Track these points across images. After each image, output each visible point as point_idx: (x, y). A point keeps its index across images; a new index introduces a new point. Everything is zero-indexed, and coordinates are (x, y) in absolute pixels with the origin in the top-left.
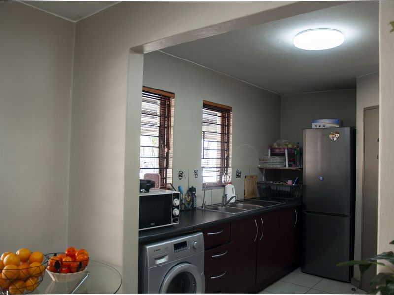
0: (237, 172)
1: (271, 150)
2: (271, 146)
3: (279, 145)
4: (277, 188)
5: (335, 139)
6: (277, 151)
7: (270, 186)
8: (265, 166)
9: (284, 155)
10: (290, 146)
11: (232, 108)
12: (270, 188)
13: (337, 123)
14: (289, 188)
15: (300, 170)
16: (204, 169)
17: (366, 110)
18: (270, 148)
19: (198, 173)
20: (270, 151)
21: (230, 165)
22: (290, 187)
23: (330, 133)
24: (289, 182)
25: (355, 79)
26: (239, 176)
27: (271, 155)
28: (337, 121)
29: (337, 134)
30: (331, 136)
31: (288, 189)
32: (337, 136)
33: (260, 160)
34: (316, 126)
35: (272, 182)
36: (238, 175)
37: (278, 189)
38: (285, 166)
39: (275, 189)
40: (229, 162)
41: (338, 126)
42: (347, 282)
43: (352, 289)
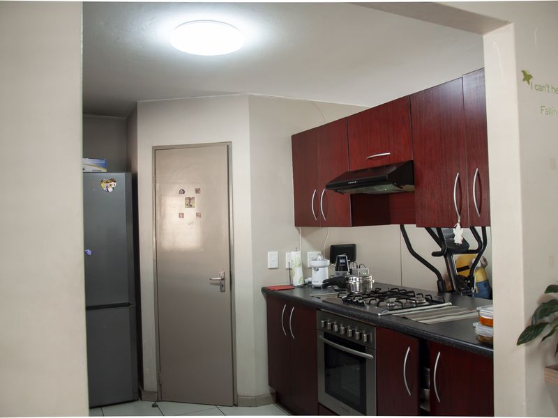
5: (110, 190)
13: (104, 166)
17: (155, 149)
23: (102, 181)
28: (104, 162)
29: (112, 183)
30: (104, 185)
32: (113, 186)
41: (106, 171)
42: (135, 401)
43: (153, 406)
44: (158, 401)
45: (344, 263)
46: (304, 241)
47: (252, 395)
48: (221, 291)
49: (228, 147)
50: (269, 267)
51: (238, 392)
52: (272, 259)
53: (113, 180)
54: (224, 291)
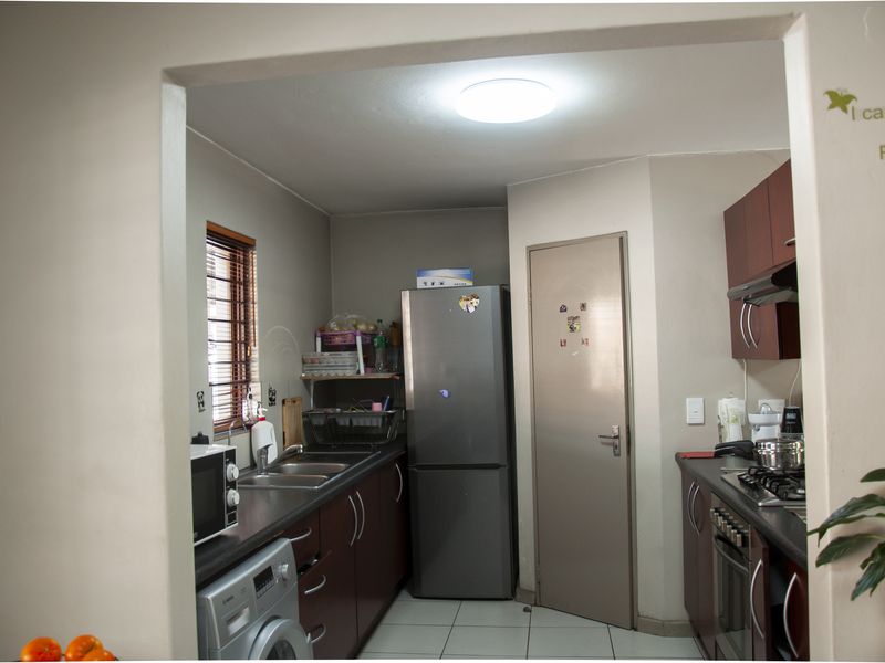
0: (270, 391)
1: (323, 338)
2: (322, 330)
3: (340, 325)
4: (351, 421)
5: (472, 309)
6: (338, 340)
7: (334, 419)
8: (317, 374)
9: (353, 348)
10: (362, 327)
11: (254, 240)
12: (336, 423)
13: (468, 277)
14: (380, 420)
15: (398, 378)
16: (215, 388)
17: (531, 250)
18: (319, 334)
19: (205, 398)
20: (319, 340)
21: (255, 375)
22: (383, 417)
23: (461, 298)
24: (377, 407)
25: (505, 189)
26: (272, 401)
27: (323, 350)
28: (468, 272)
29: (474, 300)
30: (463, 304)
31: (377, 422)
32: (475, 304)
33: (304, 362)
34: (425, 283)
35: (338, 410)
36: (270, 399)
37: (355, 424)
38: (359, 372)
39: (348, 424)
40: (252, 369)
41: (471, 284)
42: (506, 599)
43: (526, 610)
44: (535, 605)
45: (793, 420)
46: (752, 381)
47: (660, 618)
48: (615, 455)
49: (622, 241)
50: (688, 421)
51: (640, 610)
52: (694, 409)
53: (474, 297)
54: (619, 455)
